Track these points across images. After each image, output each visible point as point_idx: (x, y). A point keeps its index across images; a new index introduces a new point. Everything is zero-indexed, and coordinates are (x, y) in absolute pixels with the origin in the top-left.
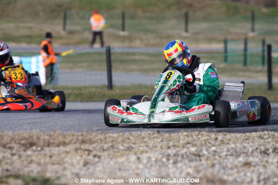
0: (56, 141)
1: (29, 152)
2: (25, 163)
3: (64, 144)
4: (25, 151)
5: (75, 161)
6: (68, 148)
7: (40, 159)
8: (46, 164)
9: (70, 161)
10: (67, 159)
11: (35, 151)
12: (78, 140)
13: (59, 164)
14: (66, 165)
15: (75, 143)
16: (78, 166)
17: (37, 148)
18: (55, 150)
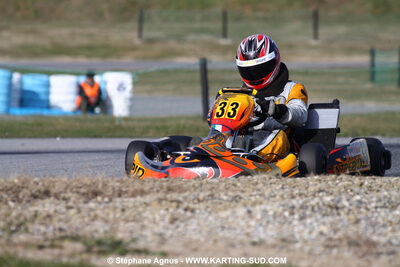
0: (131, 189)
1: (92, 205)
2: (87, 219)
3: (143, 193)
4: (86, 202)
5: (157, 217)
6: (147, 199)
7: (108, 214)
8: (116, 221)
9: (150, 216)
10: (147, 214)
11: (100, 203)
12: (161, 187)
13: (134, 221)
14: (146, 222)
15: (158, 191)
16: (162, 224)
17: (103, 198)
18: (129, 202)
